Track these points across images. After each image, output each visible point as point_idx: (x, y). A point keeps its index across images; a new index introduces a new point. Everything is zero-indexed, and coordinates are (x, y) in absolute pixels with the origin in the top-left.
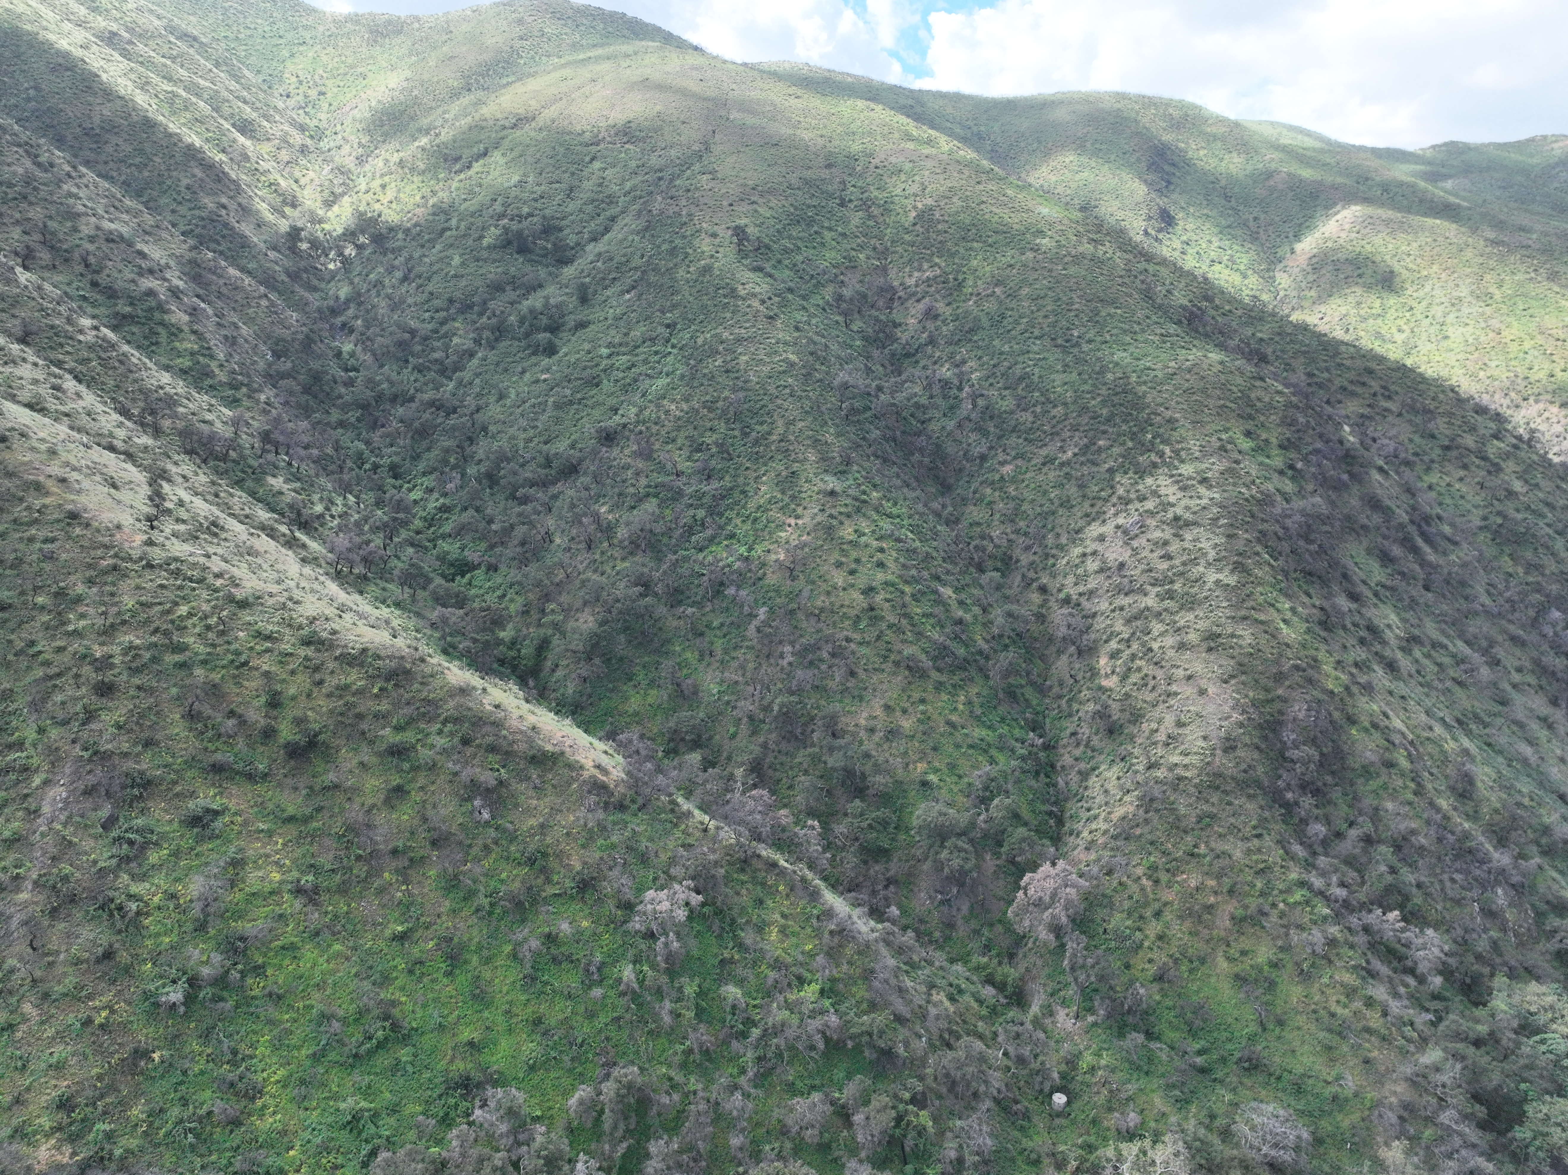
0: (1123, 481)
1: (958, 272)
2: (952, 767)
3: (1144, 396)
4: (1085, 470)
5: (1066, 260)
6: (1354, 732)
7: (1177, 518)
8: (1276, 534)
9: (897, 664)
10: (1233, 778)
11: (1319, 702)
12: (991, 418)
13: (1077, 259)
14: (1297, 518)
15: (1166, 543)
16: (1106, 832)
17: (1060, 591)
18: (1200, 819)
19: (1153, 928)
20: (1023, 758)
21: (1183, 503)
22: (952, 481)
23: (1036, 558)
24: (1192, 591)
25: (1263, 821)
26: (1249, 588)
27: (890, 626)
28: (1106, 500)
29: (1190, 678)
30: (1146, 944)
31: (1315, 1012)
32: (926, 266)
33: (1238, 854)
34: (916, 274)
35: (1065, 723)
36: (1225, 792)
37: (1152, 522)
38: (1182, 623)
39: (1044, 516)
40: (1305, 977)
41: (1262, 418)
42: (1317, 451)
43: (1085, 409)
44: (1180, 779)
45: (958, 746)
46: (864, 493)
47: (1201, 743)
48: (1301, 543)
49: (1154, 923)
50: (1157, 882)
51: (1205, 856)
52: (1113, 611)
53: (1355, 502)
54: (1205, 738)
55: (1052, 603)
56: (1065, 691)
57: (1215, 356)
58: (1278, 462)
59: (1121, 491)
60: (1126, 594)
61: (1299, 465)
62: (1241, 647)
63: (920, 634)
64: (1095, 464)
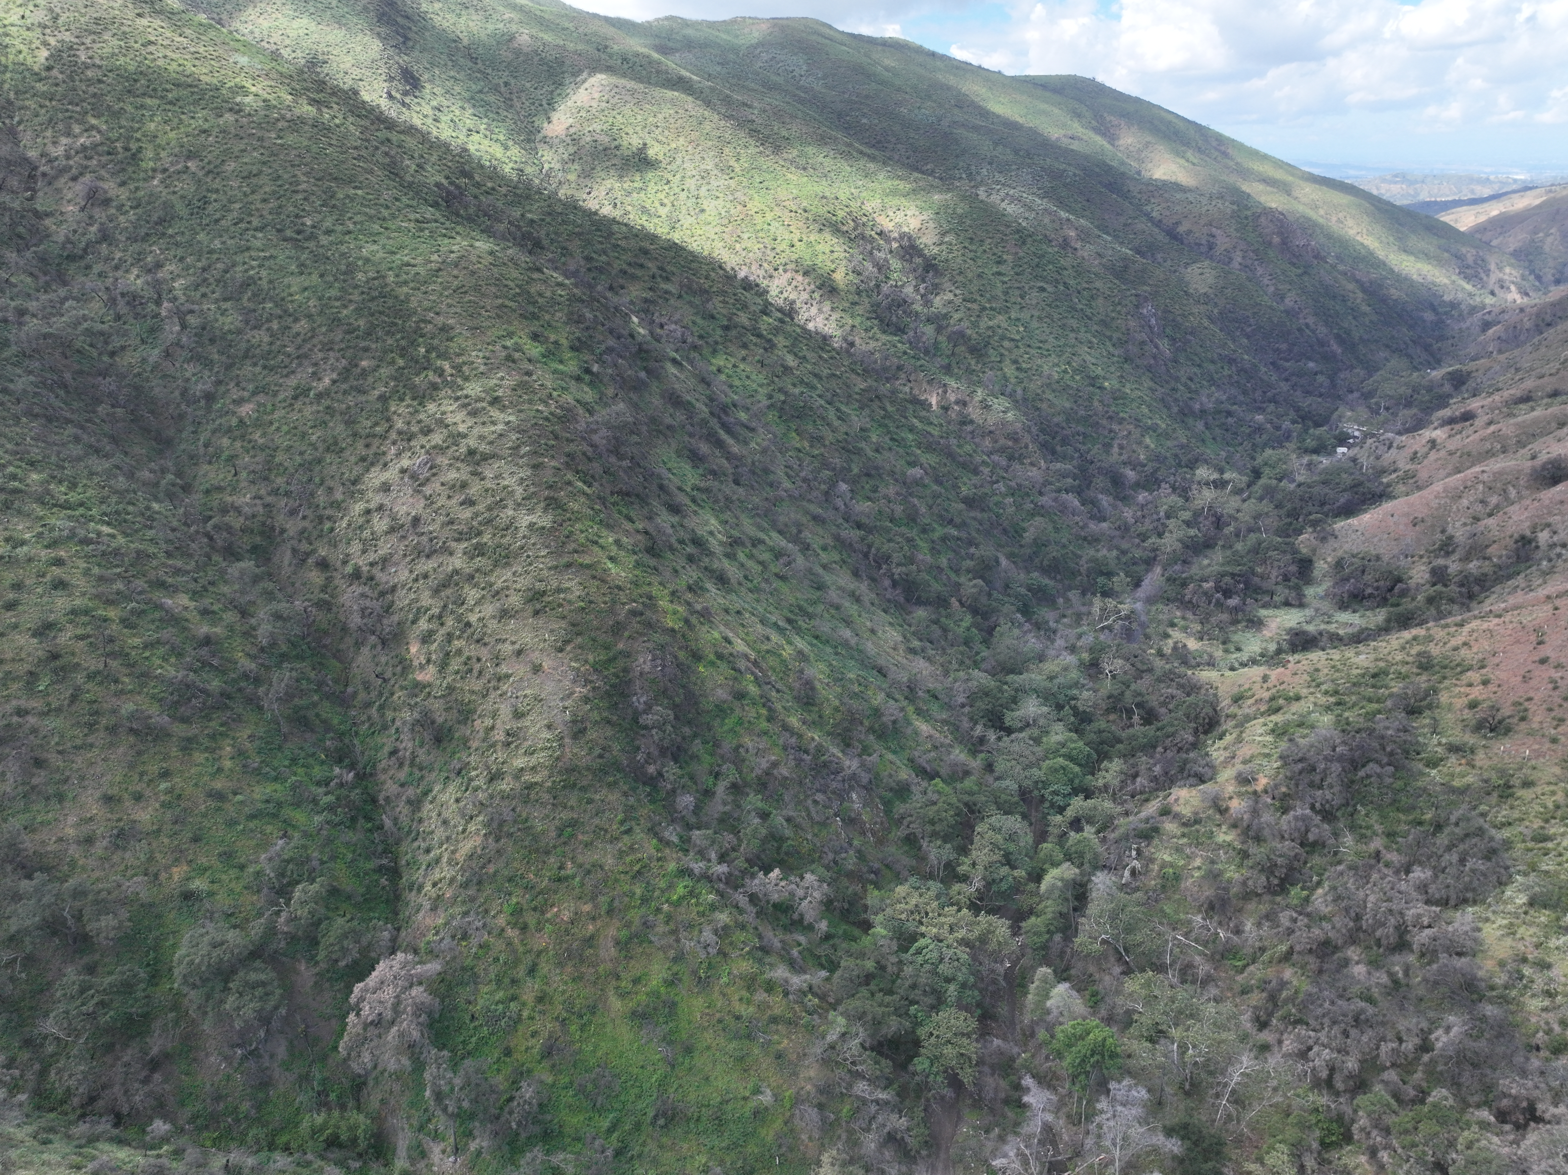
0: (400, 410)
1: (129, 138)
2: (227, 856)
3: (407, 300)
4: (350, 400)
5: (280, 125)
6: (701, 669)
7: (471, 452)
8: (584, 454)
9: (112, 730)
10: (588, 769)
11: (662, 647)
12: (212, 341)
13: (296, 124)
14: (604, 432)
15: (464, 485)
16: (452, 880)
17: (345, 563)
18: (560, 831)
19: (529, 991)
20: (331, 808)
21: (476, 431)
22: (171, 432)
23: (306, 524)
24: (504, 541)
25: (629, 810)
26: (567, 528)
27: (90, 677)
28: (384, 437)
29: (519, 653)
30: (525, 1014)
31: (720, 1021)
32: (77, 129)
33: (609, 861)
34: (64, 140)
35: (379, 740)
36: (583, 789)
37: (443, 461)
38: (499, 584)
39: (307, 466)
40: (704, 983)
41: (547, 317)
42: (610, 350)
43: (336, 321)
44: (530, 786)
45: (231, 823)
47: (546, 735)
48: (613, 459)
49: (529, 982)
50: (524, 928)
51: (574, 877)
52: (416, 580)
53: (657, 401)
54: (549, 727)
55: (338, 581)
56: (374, 694)
57: (483, 245)
58: (572, 367)
59: (399, 424)
60: (428, 557)
61: (595, 368)
62: (570, 602)
63: (145, 676)
64: (361, 391)
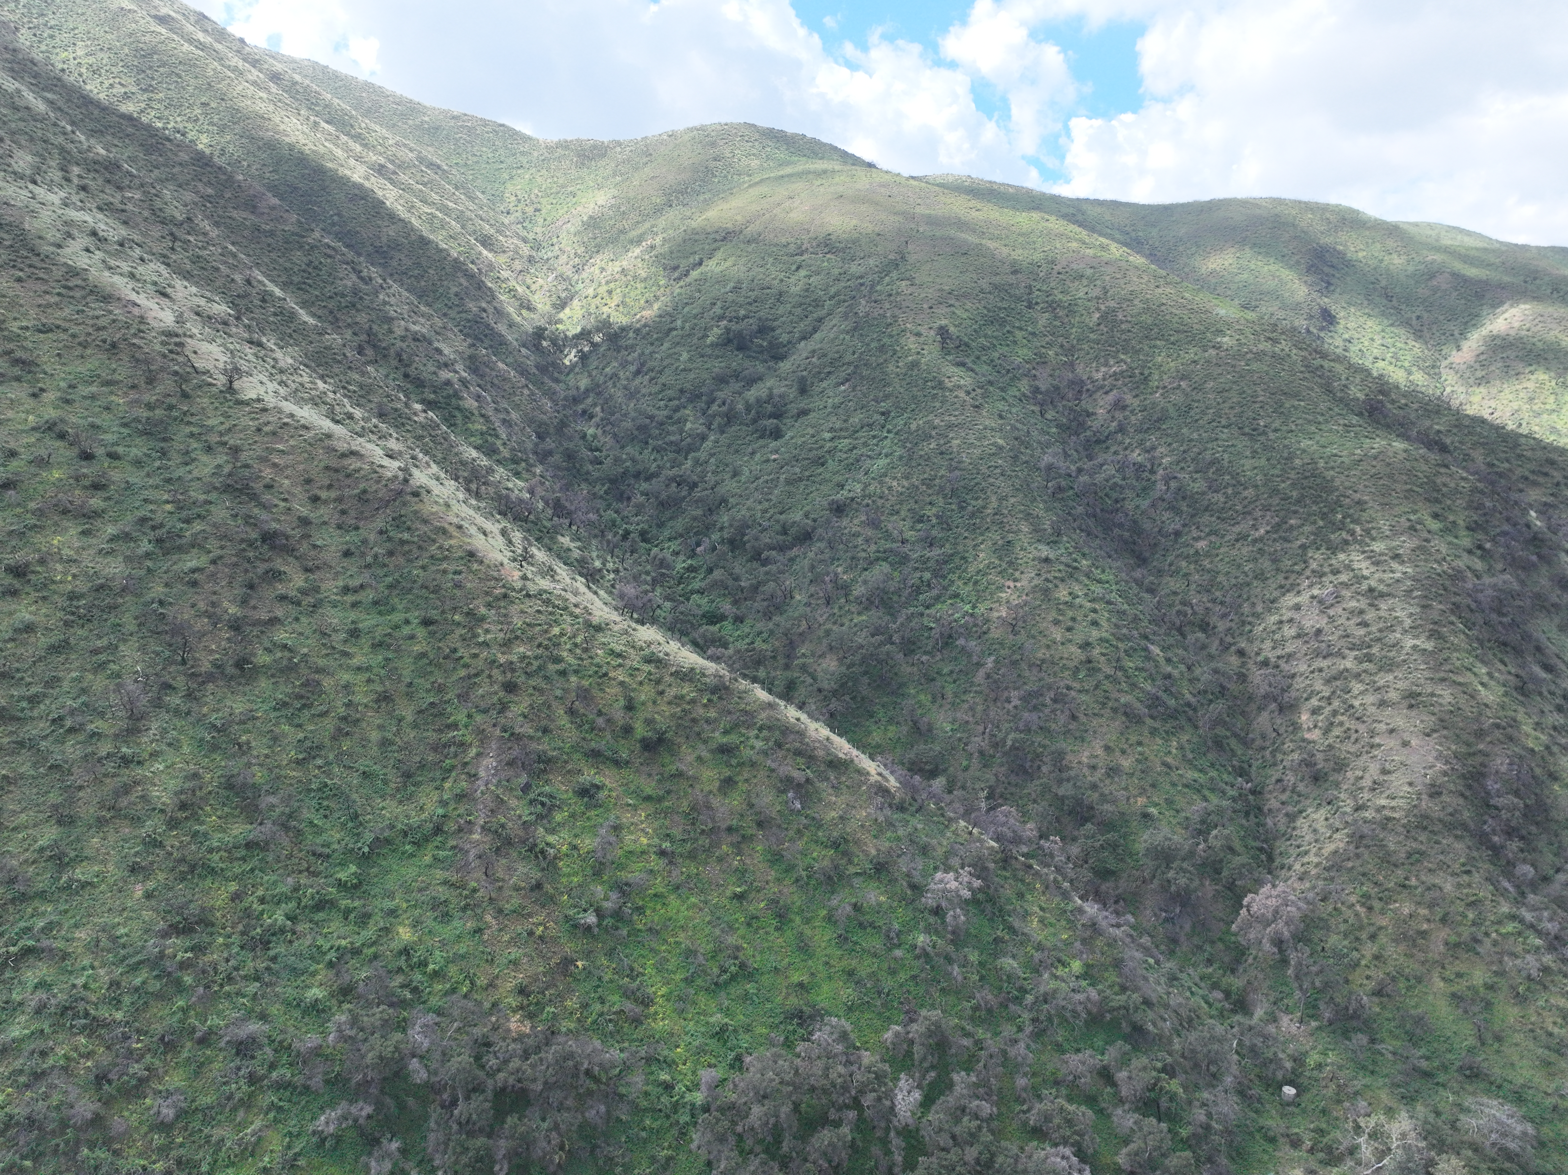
0: (1316, 557)
1: (1143, 367)
2: (1169, 802)
3: (1332, 480)
4: (1278, 546)
5: (1249, 356)
6: (1556, 787)
7: (1371, 590)
8: (1469, 606)
9: (1115, 710)
10: (1440, 820)
11: (1521, 757)
12: (1184, 498)
13: (1259, 356)
14: (1490, 592)
15: (1362, 612)
16: (1317, 865)
17: (1258, 654)
18: (1409, 855)
19: (1369, 950)
20: (1234, 799)
21: (1376, 576)
22: (1147, 555)
23: (1233, 624)
24: (1391, 654)
25: (1471, 860)
26: (1446, 654)
27: (1107, 677)
28: (1299, 574)
29: (1392, 731)
30: (1363, 962)
31: (1532, 1031)
32: (1112, 362)
33: (1448, 887)
34: (1103, 369)
35: (1270, 772)
36: (1433, 832)
37: (1346, 593)
38: (1381, 683)
39: (1238, 586)
40: (1521, 999)
41: (1449, 502)
42: (1505, 534)
43: (1275, 491)
44: (1388, 819)
45: (1174, 785)
46: (1075, 561)
47: (1407, 788)
48: (1494, 616)
49: (1369, 944)
50: (1370, 909)
51: (1416, 888)
52: (1312, 672)
53: (1544, 582)
54: (1410, 784)
55: (1251, 665)
56: (1268, 743)
57: (1399, 445)
58: (1466, 542)
59: (1314, 565)
60: (1324, 658)
61: (1488, 546)
62: (1441, 705)
63: (1134, 686)
64: (1286, 540)
